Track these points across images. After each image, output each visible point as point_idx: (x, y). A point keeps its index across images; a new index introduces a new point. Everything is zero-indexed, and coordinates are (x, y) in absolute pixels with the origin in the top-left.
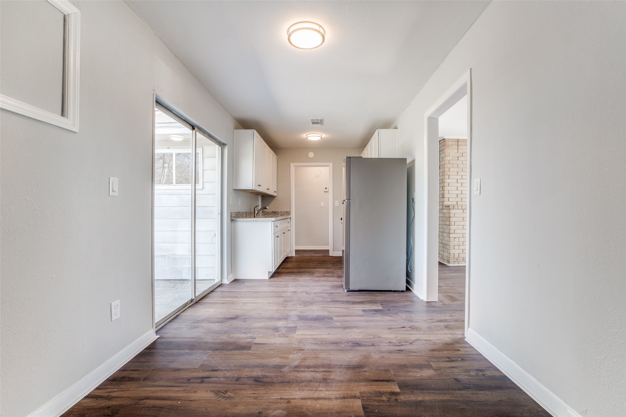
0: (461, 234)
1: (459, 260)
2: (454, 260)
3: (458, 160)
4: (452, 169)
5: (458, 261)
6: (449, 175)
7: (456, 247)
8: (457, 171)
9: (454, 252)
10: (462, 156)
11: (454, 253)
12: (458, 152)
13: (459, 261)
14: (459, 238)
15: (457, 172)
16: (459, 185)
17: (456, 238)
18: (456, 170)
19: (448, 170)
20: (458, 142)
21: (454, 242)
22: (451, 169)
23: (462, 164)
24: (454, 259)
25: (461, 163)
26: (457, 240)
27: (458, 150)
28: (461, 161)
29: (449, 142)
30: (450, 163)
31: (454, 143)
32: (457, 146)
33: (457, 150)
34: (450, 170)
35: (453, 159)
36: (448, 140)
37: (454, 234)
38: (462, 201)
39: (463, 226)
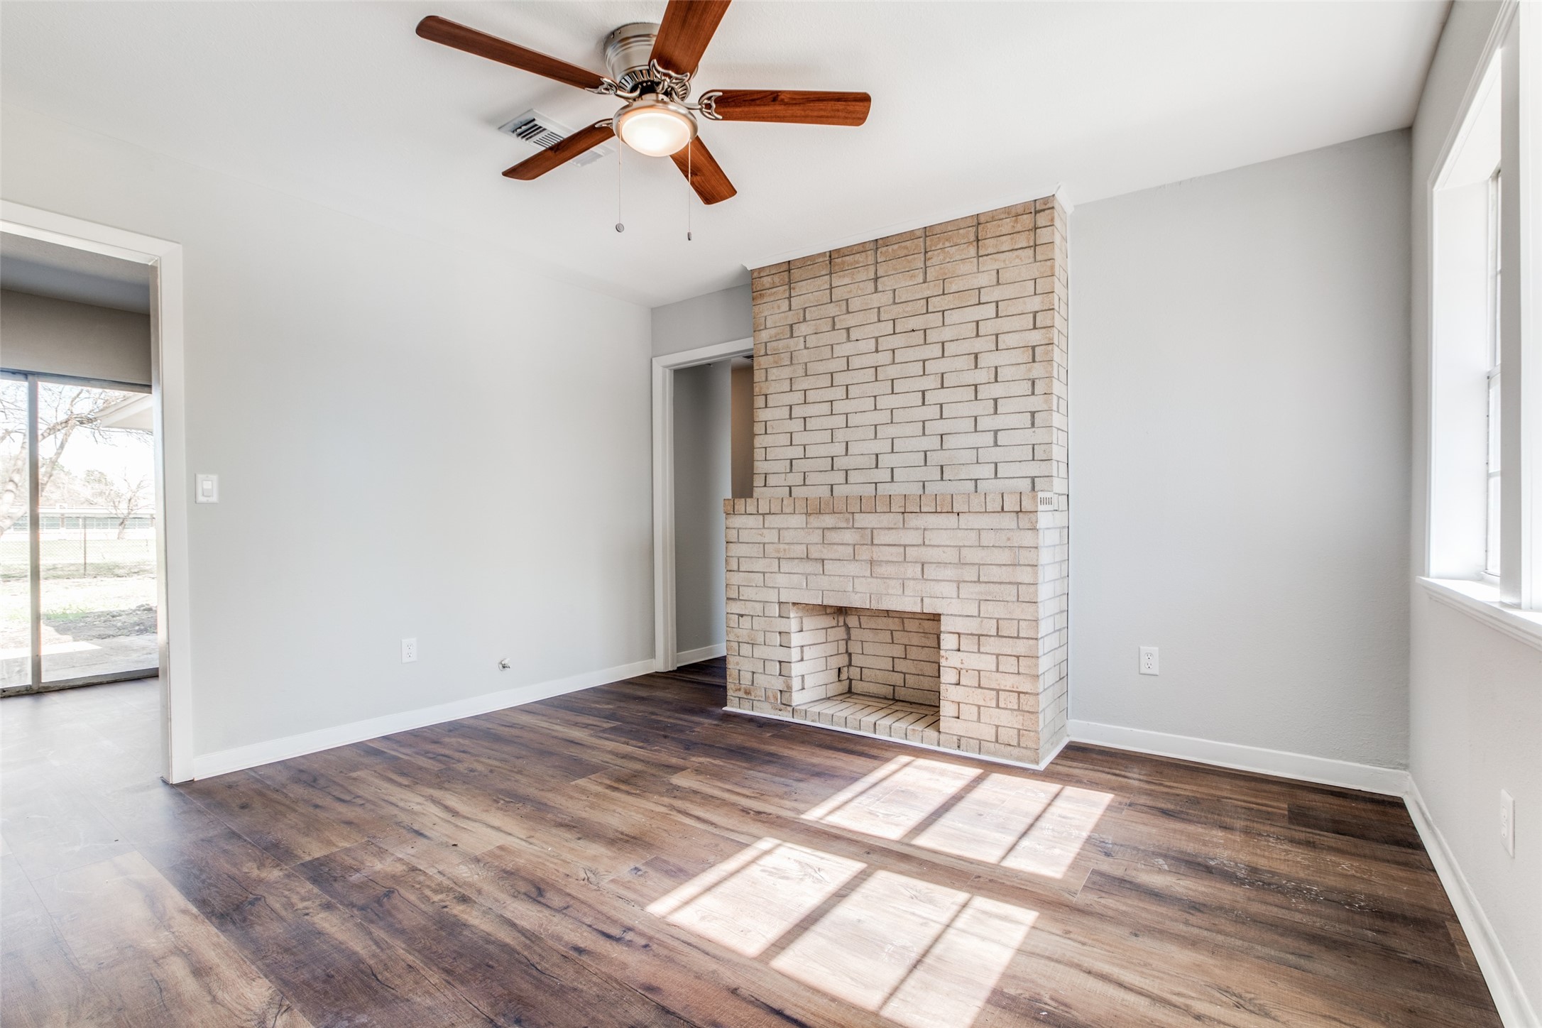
0: (758, 604)
1: (753, 694)
2: (741, 694)
3: (792, 336)
4: (774, 370)
5: (749, 697)
6: (766, 395)
7: (746, 650)
8: (790, 377)
9: (738, 664)
10: (805, 320)
11: (738, 668)
12: (790, 309)
13: (753, 698)
14: (752, 616)
15: (791, 379)
16: (796, 425)
17: (744, 617)
18: (786, 373)
19: (764, 379)
20: (789, 271)
21: (736, 631)
22: (773, 374)
23: (805, 348)
24: (740, 690)
25: (802, 346)
26: (745, 622)
27: (790, 301)
28: (802, 339)
29: (762, 279)
30: (769, 352)
31: (777, 279)
32: (787, 287)
33: (787, 302)
34: (769, 378)
35: (777, 338)
36: (759, 273)
37: (739, 603)
38: (804, 485)
39: (764, 573)
